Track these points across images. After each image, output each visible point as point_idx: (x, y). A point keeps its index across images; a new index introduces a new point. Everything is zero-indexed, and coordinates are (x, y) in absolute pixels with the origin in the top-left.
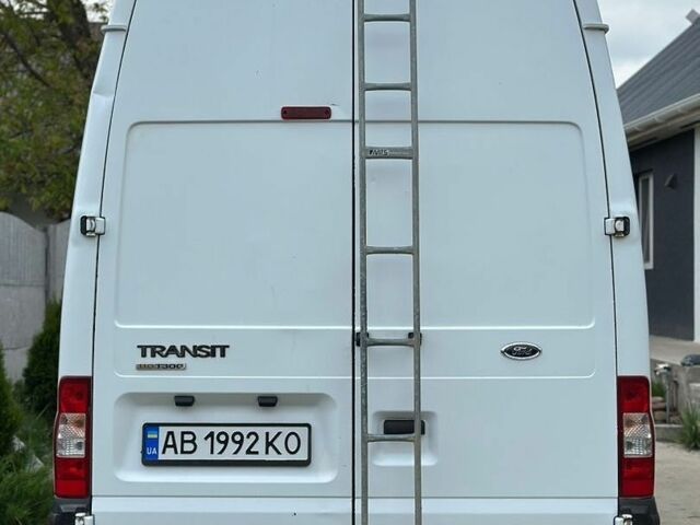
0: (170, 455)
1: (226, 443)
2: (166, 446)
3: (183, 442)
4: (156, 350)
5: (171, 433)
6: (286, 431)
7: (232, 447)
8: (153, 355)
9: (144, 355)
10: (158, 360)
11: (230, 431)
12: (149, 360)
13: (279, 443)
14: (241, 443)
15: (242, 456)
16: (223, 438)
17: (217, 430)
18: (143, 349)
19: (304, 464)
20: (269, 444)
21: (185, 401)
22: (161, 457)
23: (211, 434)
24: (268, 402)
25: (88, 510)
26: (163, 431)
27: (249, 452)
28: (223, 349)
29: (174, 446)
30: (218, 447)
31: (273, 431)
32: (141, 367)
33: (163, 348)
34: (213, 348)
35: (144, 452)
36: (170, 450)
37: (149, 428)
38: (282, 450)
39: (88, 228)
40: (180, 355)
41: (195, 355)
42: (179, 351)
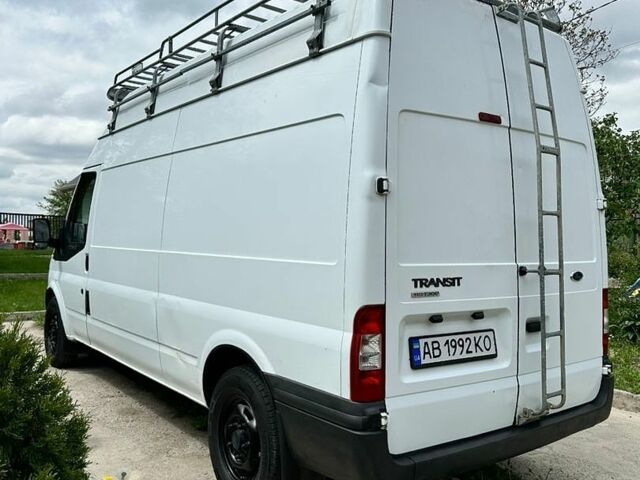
0: (427, 360)
1: (455, 347)
2: (425, 353)
4: (423, 282)
5: (426, 343)
6: (484, 334)
7: (459, 349)
8: (421, 286)
9: (416, 286)
10: (424, 289)
11: (457, 338)
12: (419, 290)
13: (481, 344)
14: (462, 346)
15: (465, 356)
16: (454, 343)
17: (450, 338)
18: (415, 281)
19: (494, 356)
20: (477, 345)
21: (436, 319)
22: (423, 362)
23: (447, 342)
24: (478, 315)
25: (385, 410)
26: (422, 342)
27: (468, 352)
28: (459, 279)
29: (429, 353)
30: (452, 351)
31: (477, 335)
33: (426, 280)
34: (453, 279)
35: (411, 359)
36: (427, 356)
37: (413, 341)
38: (483, 348)
39: (385, 188)
40: (436, 285)
41: (444, 285)
42: (435, 283)
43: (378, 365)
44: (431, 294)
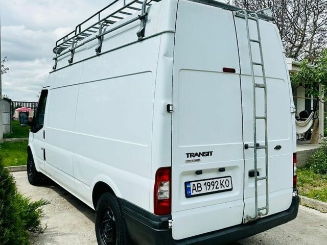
0: (194, 193)
2: (193, 190)
3: (198, 187)
4: (192, 155)
5: (194, 185)
6: (225, 179)
7: (212, 187)
8: (191, 157)
9: (188, 157)
10: (192, 158)
11: (210, 181)
12: (189, 159)
13: (224, 184)
14: (214, 185)
15: (215, 190)
16: (209, 184)
17: (207, 181)
18: (188, 154)
19: (231, 190)
20: (221, 184)
21: (199, 172)
22: (192, 194)
23: (205, 183)
24: (222, 170)
25: (171, 219)
26: (192, 184)
28: (211, 152)
29: (195, 189)
30: (208, 187)
31: (222, 179)
33: (194, 154)
34: (208, 152)
35: (186, 193)
36: (194, 191)
37: (187, 183)
38: (225, 186)
39: (171, 109)
40: (199, 156)
41: (203, 156)
42: (198, 155)
43: (168, 197)
44: (196, 160)
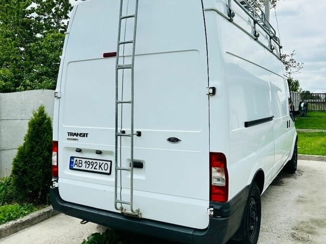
1: (89, 165)
3: (79, 163)
4: (71, 134)
5: (76, 160)
6: (105, 162)
7: (91, 166)
9: (69, 135)
11: (91, 161)
12: (70, 137)
13: (102, 166)
14: (93, 165)
15: (93, 170)
16: (89, 163)
17: (88, 160)
19: (109, 174)
20: (100, 166)
21: (79, 151)
22: (74, 167)
23: (86, 162)
24: (99, 152)
25: (56, 181)
27: (95, 168)
28: (87, 134)
29: (77, 164)
30: (87, 166)
32: (68, 139)
33: (73, 133)
34: (84, 134)
38: (103, 169)
39: (56, 96)
40: (77, 136)
41: (80, 136)
42: (76, 135)
44: (74, 139)
